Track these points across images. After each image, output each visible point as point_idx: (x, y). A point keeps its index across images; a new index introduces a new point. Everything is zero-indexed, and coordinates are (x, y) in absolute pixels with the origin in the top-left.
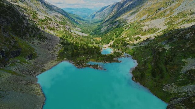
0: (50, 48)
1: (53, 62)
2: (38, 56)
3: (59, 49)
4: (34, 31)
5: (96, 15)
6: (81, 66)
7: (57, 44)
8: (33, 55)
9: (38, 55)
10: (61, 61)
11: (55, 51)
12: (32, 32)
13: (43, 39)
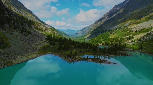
0: (33, 42)
1: (31, 55)
2: (11, 47)
3: (43, 44)
4: (16, 24)
5: (79, 33)
6: (73, 59)
7: (42, 40)
8: (4, 44)
9: (11, 45)
10: (42, 54)
11: (38, 45)
12: (14, 24)
13: (27, 33)
